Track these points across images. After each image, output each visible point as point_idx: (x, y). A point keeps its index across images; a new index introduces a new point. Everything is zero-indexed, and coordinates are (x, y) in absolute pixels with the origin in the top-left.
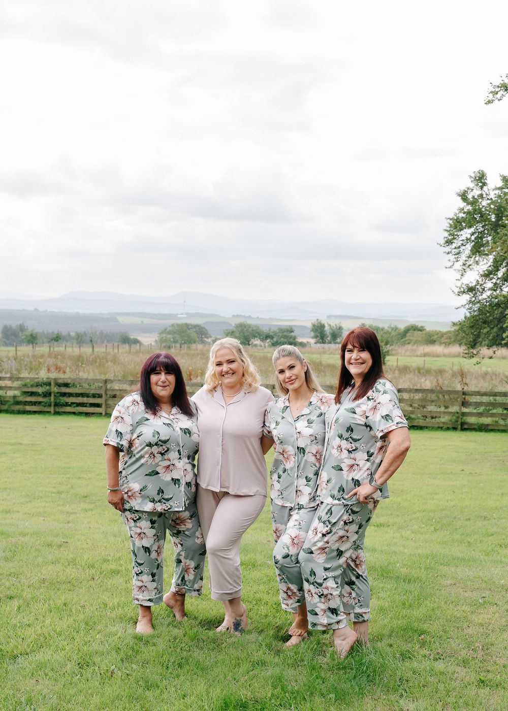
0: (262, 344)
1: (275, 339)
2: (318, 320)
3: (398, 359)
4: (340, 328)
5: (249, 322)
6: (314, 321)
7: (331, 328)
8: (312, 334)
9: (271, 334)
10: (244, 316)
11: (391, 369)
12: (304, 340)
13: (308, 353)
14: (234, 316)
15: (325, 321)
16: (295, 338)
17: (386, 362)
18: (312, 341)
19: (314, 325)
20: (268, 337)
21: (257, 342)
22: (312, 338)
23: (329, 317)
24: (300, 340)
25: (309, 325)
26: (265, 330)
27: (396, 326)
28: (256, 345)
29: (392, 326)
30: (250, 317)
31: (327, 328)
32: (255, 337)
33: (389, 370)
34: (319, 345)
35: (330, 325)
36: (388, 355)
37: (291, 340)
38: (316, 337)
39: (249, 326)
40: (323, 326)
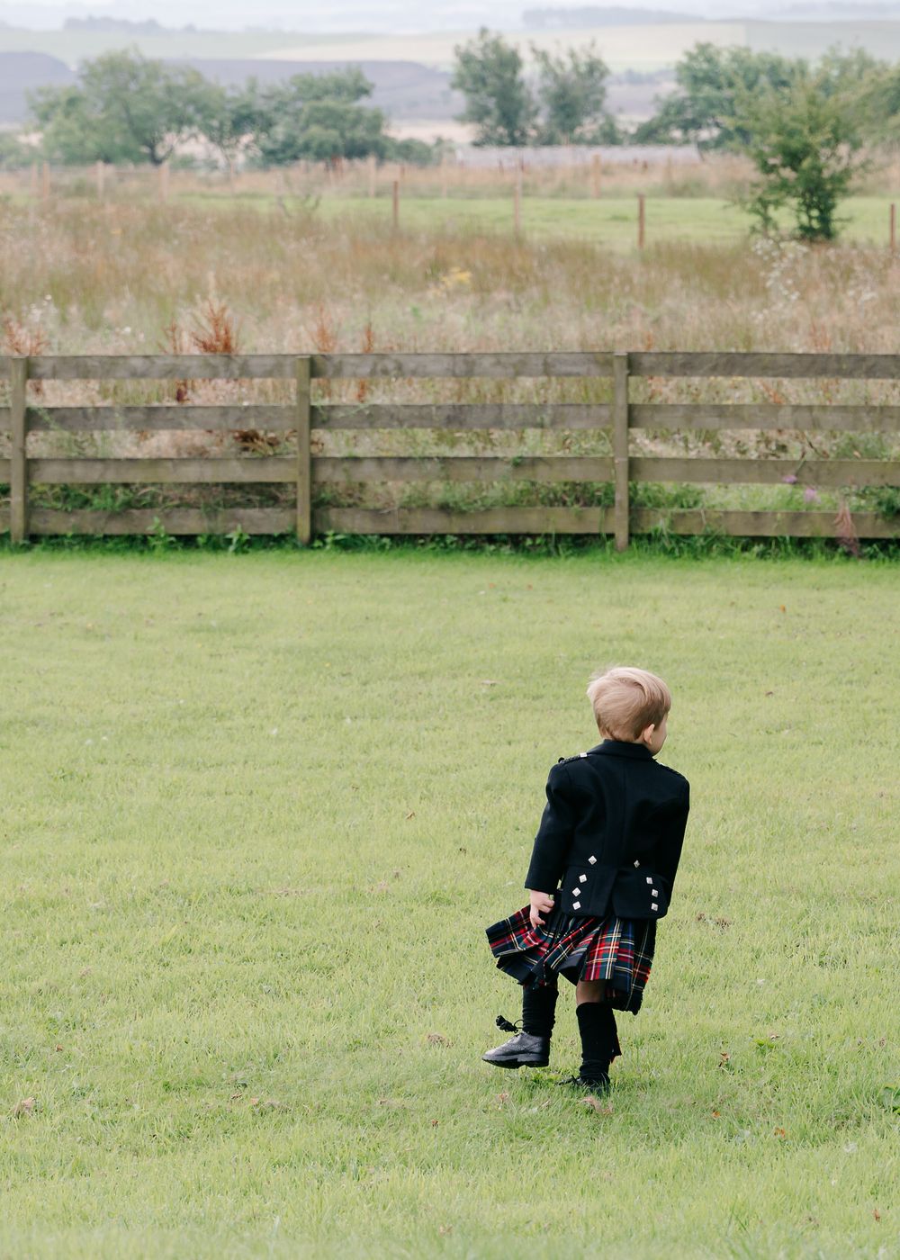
0: (218, 154)
1: (280, 132)
2: (484, 31)
3: (893, 207)
4: (595, 70)
5: (152, 50)
6: (467, 35)
7: (548, 72)
8: (460, 100)
9: (261, 105)
10: (125, 25)
11: (867, 263)
12: (424, 133)
13: (450, 195)
14: (72, 24)
15: (516, 39)
16: (376, 122)
17: (835, 226)
18: (462, 134)
19: (466, 59)
20: (243, 120)
21: (195, 145)
22: (461, 119)
23: (535, 17)
24: (400, 131)
25: (446, 61)
26: (232, 87)
27: (860, 53)
28: (187, 163)
29: (845, 53)
30: (151, 26)
31: (530, 71)
32: (181, 121)
33: (858, 268)
34: (493, 155)
35: (543, 57)
36: (846, 193)
37: (360, 133)
38: (478, 115)
39: (153, 70)
40: (510, 62)
